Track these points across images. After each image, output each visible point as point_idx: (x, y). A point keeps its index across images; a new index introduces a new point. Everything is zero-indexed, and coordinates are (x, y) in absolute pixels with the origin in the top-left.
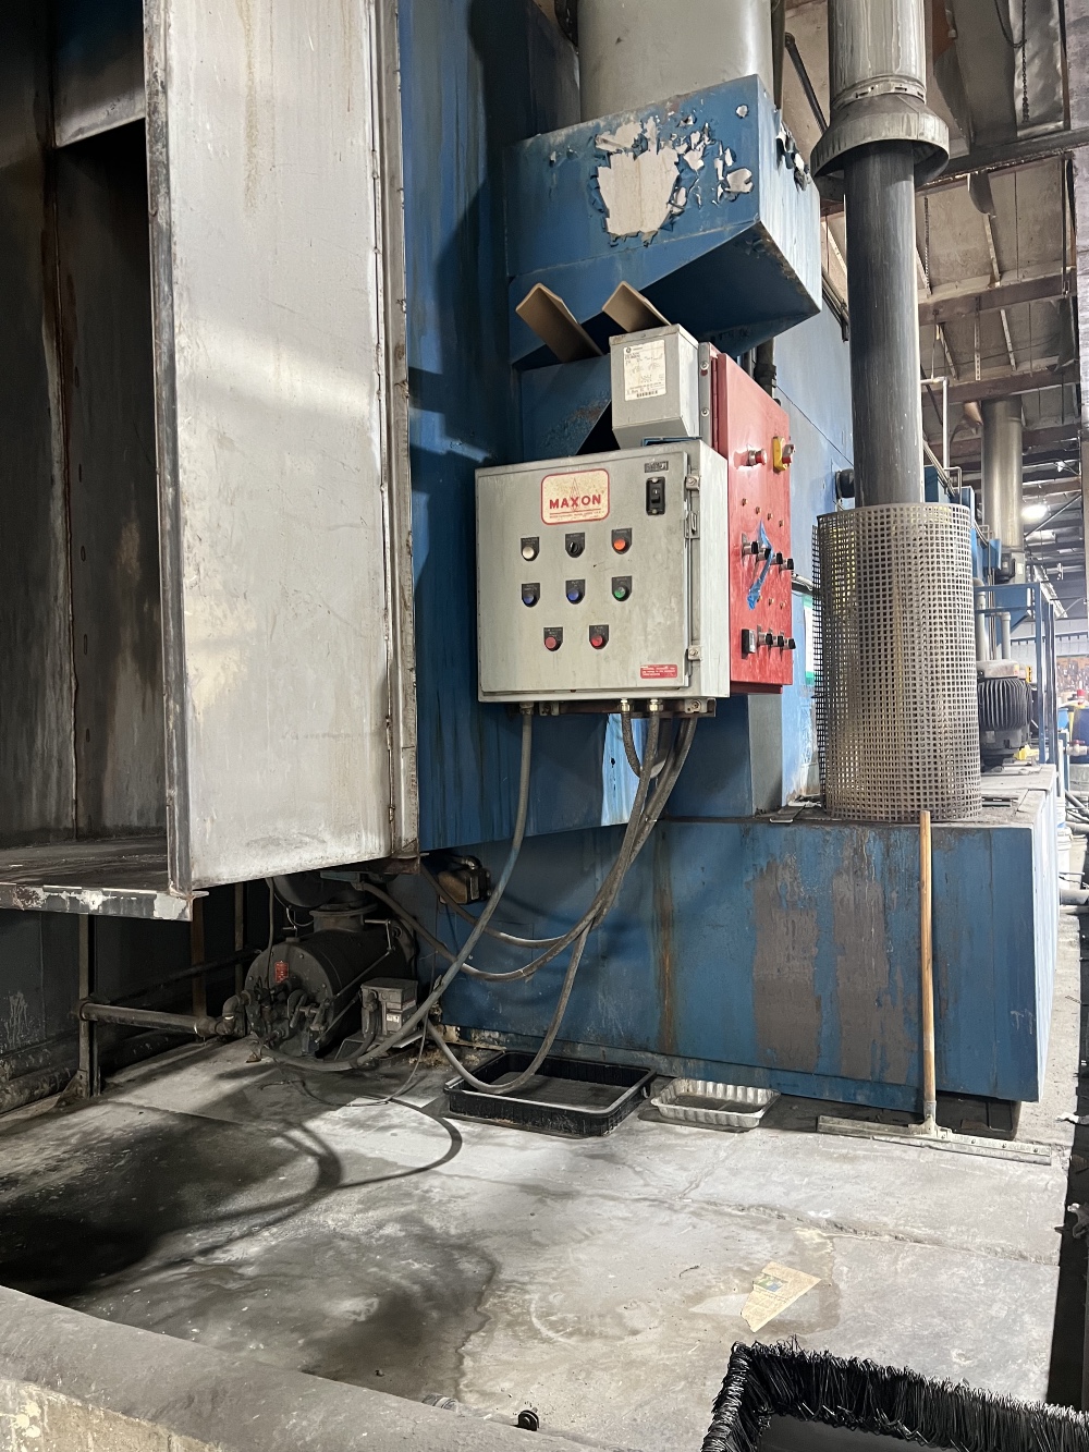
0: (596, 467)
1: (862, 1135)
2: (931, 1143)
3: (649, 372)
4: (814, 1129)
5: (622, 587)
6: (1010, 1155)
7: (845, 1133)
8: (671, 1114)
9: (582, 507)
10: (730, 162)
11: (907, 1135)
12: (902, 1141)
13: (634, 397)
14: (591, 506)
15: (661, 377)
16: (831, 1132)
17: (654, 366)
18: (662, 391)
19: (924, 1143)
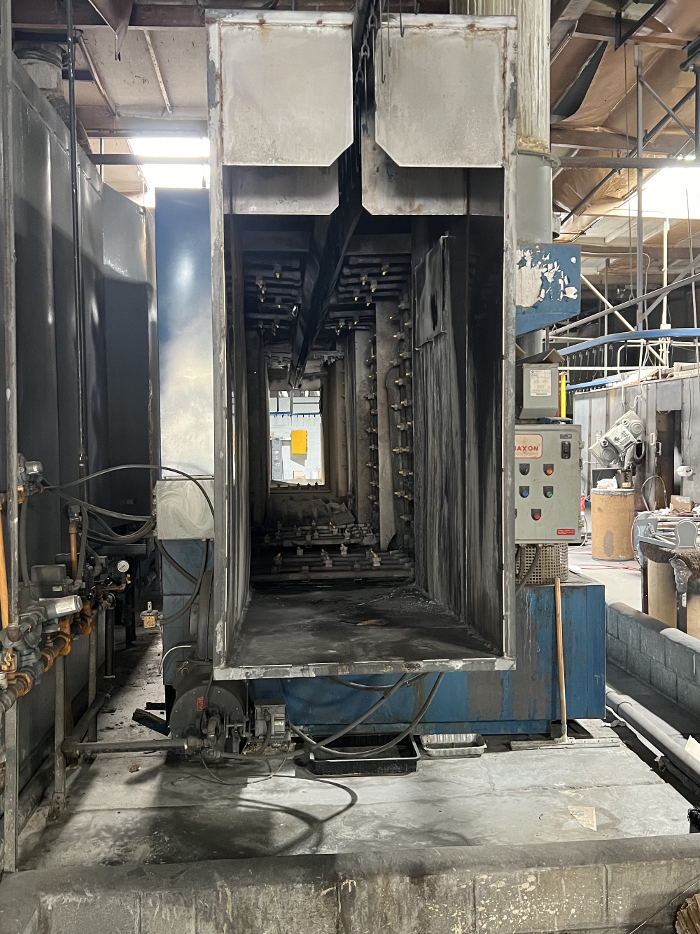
0: (536, 433)
1: (533, 748)
2: (567, 746)
3: (543, 384)
4: (510, 749)
5: (548, 491)
6: (602, 745)
7: (526, 748)
8: (437, 754)
9: (529, 451)
10: (567, 283)
11: (556, 743)
12: (554, 747)
13: (535, 395)
14: (533, 451)
15: (549, 387)
16: (519, 749)
17: (545, 381)
18: (549, 394)
19: (564, 746)
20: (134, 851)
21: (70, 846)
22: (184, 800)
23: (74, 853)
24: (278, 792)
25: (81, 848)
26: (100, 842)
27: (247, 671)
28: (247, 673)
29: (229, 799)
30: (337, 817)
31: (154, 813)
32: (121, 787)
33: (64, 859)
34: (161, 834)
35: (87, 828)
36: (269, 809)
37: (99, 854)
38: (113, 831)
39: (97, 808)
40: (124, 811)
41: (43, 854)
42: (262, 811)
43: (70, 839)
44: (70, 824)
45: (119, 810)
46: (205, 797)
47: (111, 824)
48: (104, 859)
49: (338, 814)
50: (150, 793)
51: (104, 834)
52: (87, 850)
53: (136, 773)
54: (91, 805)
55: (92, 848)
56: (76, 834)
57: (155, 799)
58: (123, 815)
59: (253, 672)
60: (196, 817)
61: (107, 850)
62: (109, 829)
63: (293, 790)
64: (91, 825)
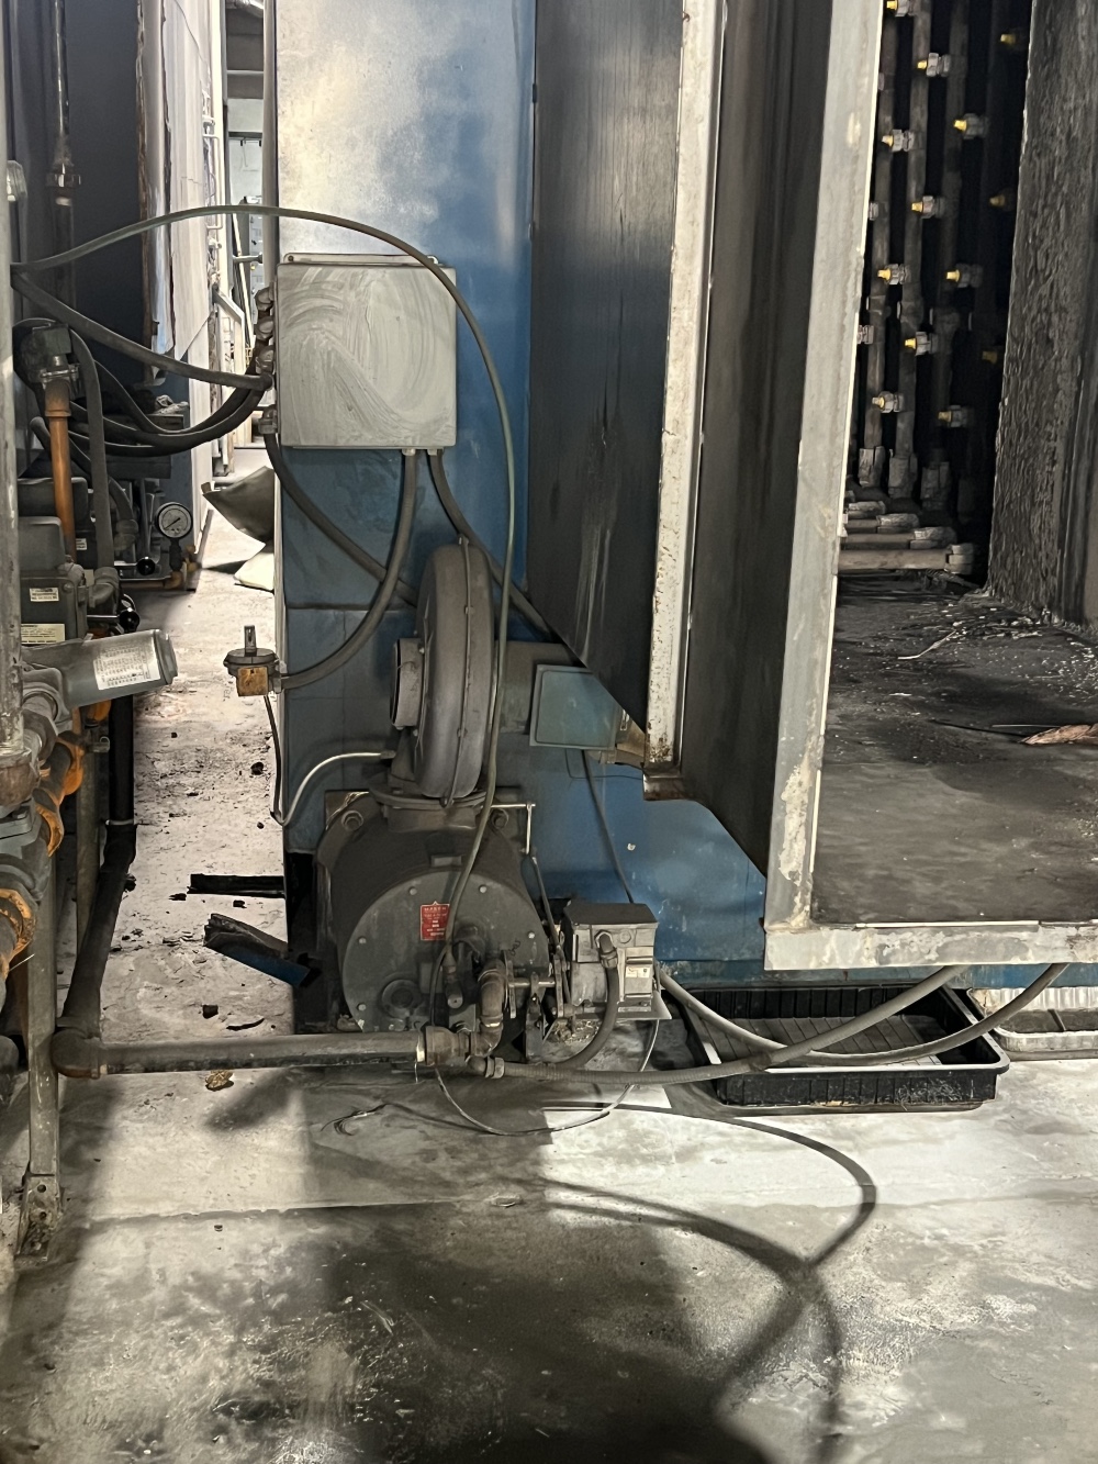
20: (305, 1366)
21: (107, 1348)
22: (393, 1184)
23: (127, 1372)
24: (645, 1160)
25: (142, 1356)
26: (195, 1336)
27: (884, 939)
28: (883, 947)
29: (519, 1182)
30: (846, 1248)
31: (319, 1230)
32: (199, 1139)
33: (102, 1394)
34: (366, 1304)
35: (140, 1283)
36: (641, 1218)
37: (204, 1379)
38: (219, 1293)
39: (149, 1211)
40: (232, 1222)
41: (35, 1376)
42: (626, 1223)
43: (101, 1323)
44: (86, 1268)
45: (220, 1219)
46: (447, 1176)
47: (207, 1267)
48: (224, 1398)
49: (845, 1236)
50: (286, 1158)
51: (194, 1302)
52: (163, 1366)
53: (224, 1093)
54: (128, 1199)
55: (176, 1356)
56: (114, 1305)
57: (306, 1178)
58: (233, 1235)
59: (903, 945)
60: (447, 1244)
61: (222, 1363)
62: (206, 1286)
63: (686, 1154)
64: (147, 1270)
